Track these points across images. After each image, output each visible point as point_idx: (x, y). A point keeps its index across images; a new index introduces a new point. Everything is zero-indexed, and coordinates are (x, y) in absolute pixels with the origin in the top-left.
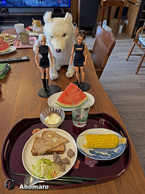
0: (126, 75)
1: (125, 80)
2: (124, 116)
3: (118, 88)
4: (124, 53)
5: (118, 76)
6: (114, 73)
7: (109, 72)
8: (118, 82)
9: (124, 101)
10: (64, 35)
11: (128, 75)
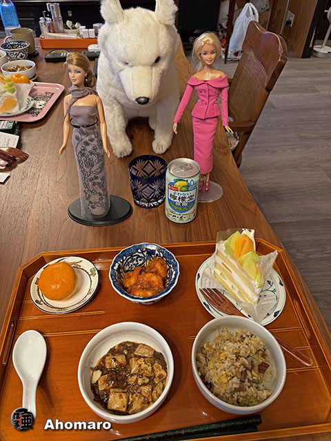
0: (294, 149)
1: (293, 162)
2: (293, 251)
3: (276, 183)
4: (286, 95)
5: (274, 151)
6: (266, 145)
9: (292, 215)
10: (158, 60)
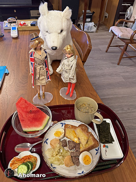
0: (109, 68)
1: (109, 73)
3: (103, 82)
5: (101, 69)
6: (98, 66)
7: (93, 65)
8: (102, 76)
9: (109, 95)
11: (111, 68)
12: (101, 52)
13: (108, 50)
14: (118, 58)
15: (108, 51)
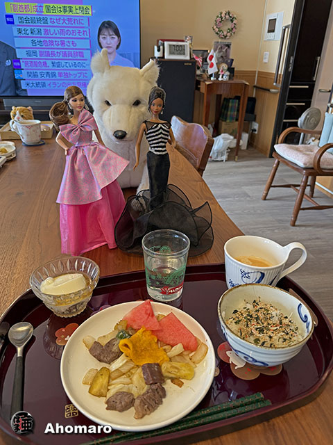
4: (259, 187)
10: (137, 103)
12: (248, 199)
13: (267, 194)
14: (292, 210)
15: (267, 198)
